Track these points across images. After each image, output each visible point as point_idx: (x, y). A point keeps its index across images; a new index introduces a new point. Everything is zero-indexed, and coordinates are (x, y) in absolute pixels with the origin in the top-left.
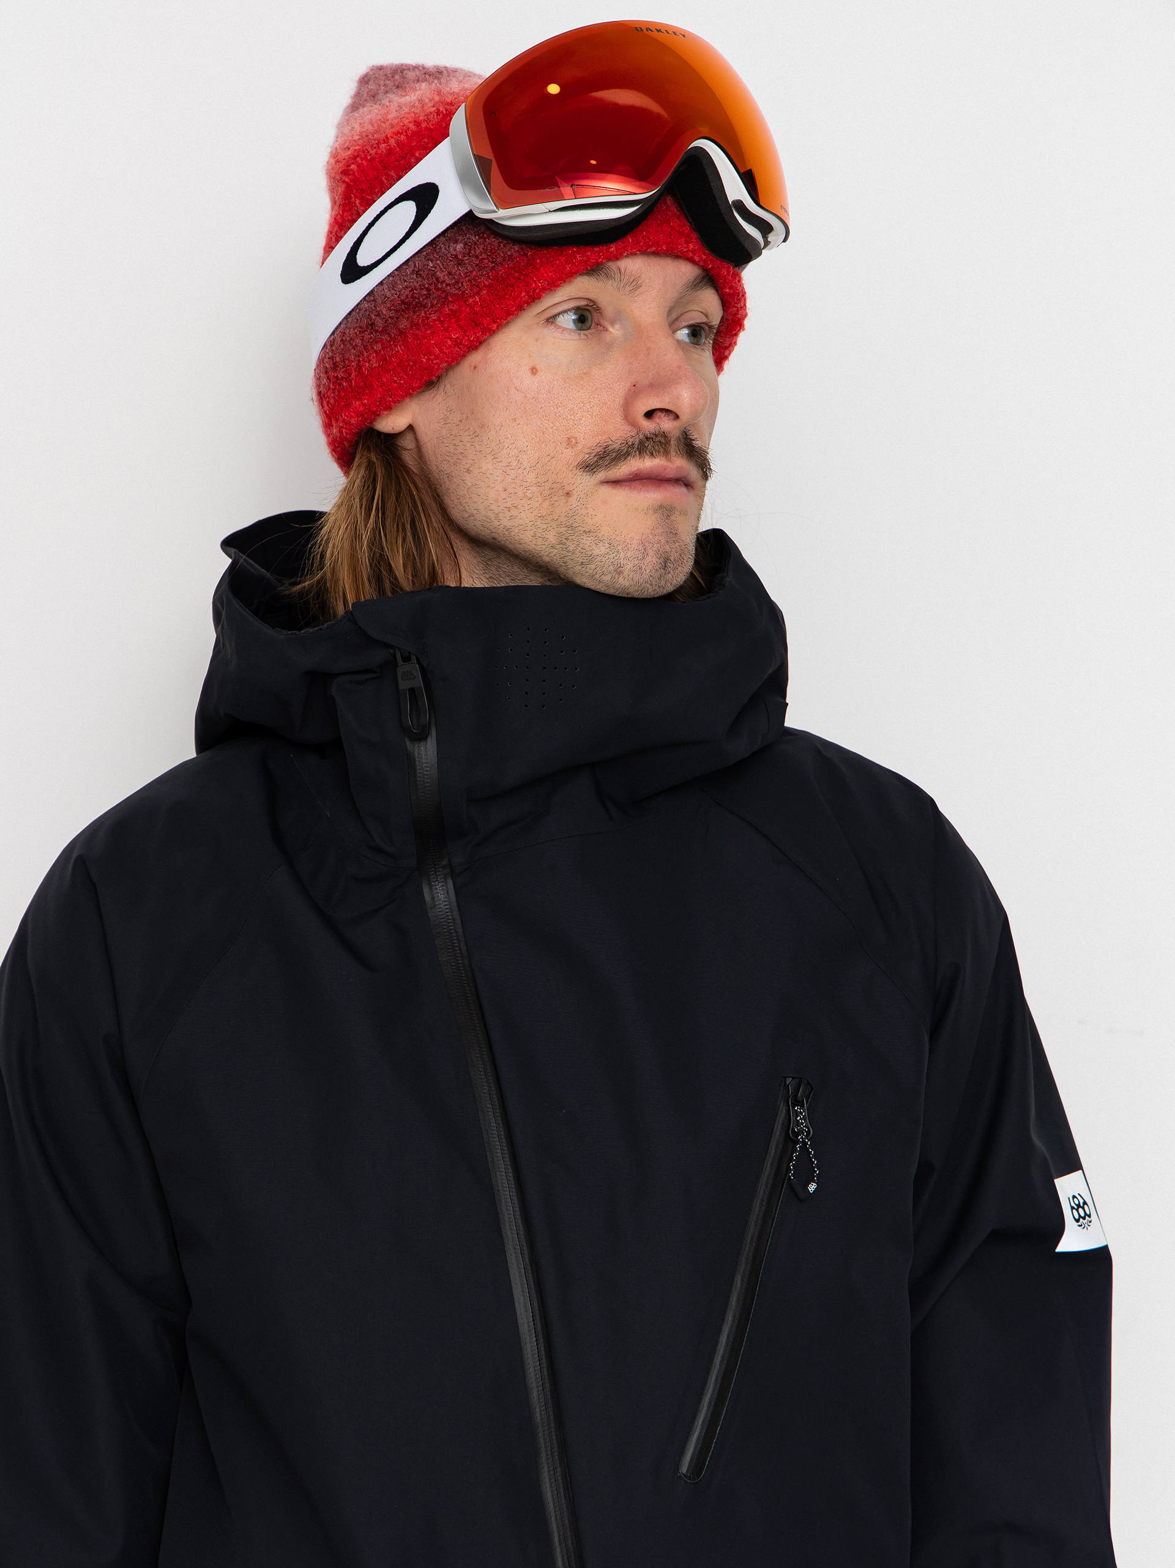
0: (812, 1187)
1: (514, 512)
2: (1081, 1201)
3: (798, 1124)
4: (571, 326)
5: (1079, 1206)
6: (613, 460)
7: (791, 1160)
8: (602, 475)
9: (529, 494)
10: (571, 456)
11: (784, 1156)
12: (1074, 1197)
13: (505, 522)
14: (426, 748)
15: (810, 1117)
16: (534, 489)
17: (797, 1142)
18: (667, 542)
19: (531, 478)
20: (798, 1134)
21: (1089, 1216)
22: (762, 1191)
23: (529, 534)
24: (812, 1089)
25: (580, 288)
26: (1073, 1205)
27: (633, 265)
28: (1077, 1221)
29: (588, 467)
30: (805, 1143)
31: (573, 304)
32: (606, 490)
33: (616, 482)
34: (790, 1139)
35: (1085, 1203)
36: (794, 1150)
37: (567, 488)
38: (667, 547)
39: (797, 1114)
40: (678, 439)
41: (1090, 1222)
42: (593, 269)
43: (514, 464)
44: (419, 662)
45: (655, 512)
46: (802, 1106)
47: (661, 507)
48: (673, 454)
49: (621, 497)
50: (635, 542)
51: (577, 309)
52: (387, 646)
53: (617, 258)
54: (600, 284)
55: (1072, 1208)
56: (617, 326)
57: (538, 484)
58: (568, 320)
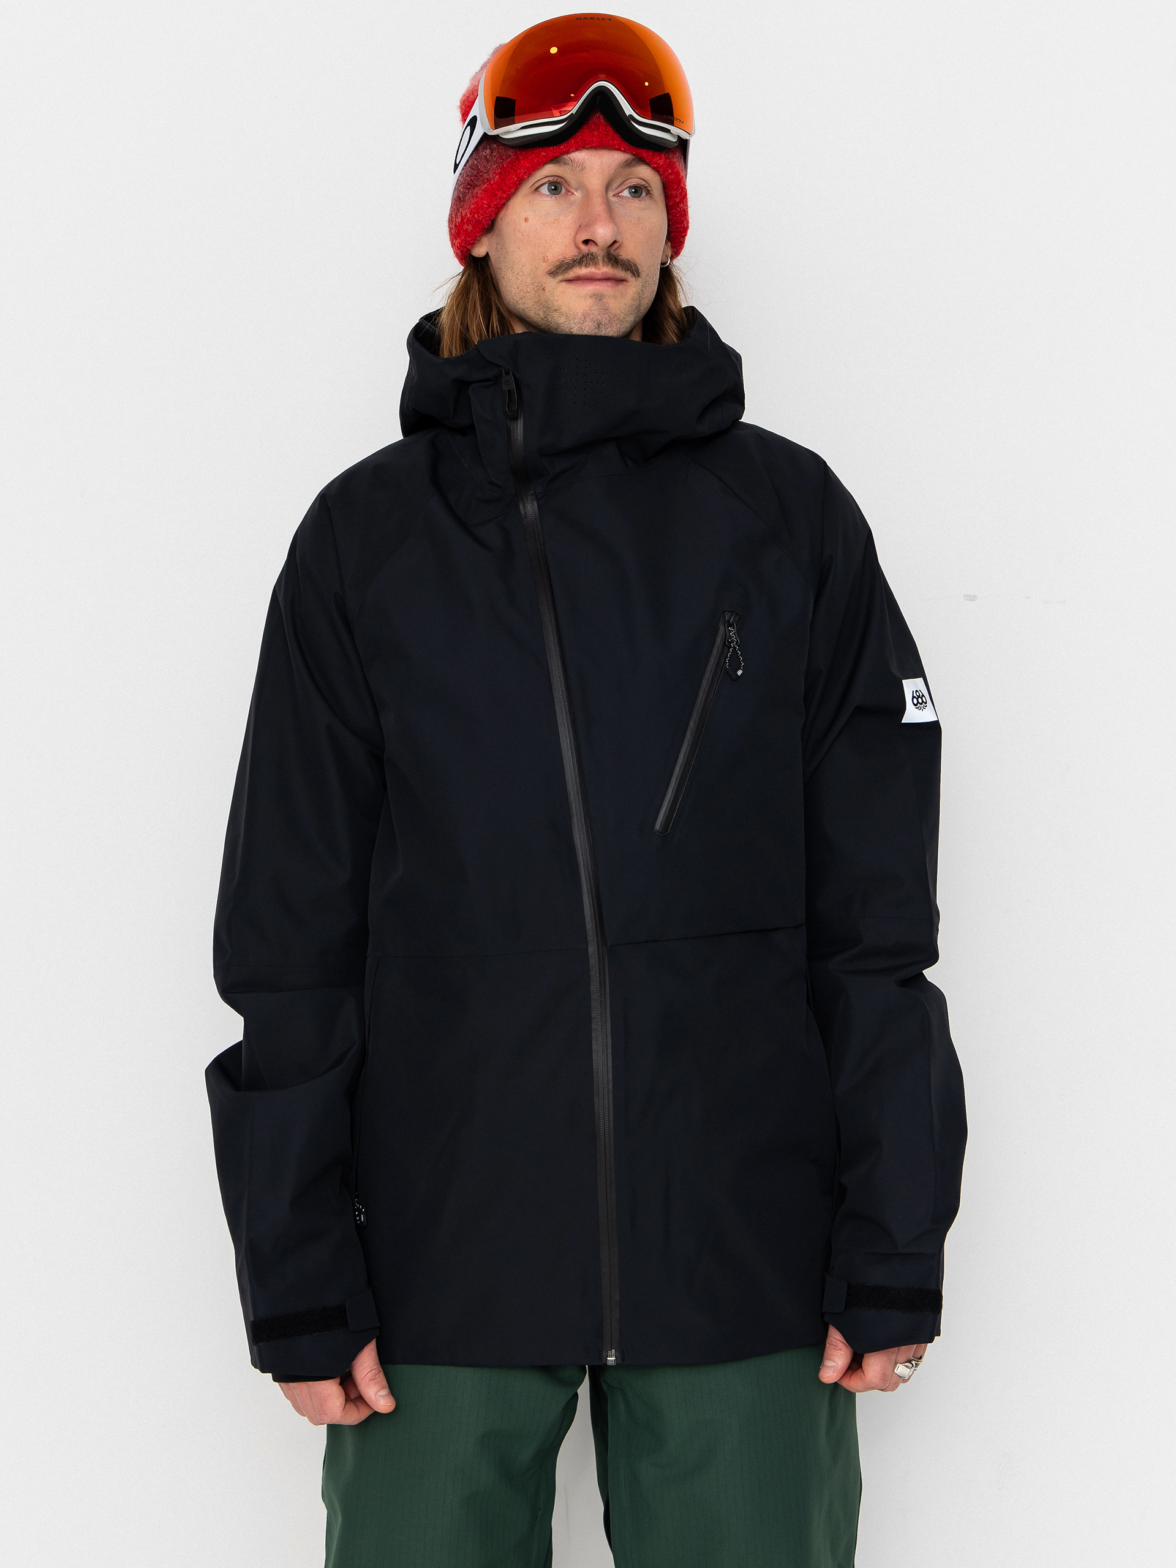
0: (740, 673)
1: (524, 300)
2: (921, 694)
3: (731, 637)
4: (548, 193)
5: (919, 696)
6: (565, 269)
7: (727, 657)
8: (560, 278)
9: (529, 290)
10: (545, 267)
11: (722, 655)
12: (917, 691)
13: (521, 306)
14: (517, 425)
15: (738, 633)
16: (531, 286)
17: (731, 647)
18: (599, 314)
19: (529, 280)
20: (731, 643)
21: (926, 703)
22: (708, 674)
23: (533, 312)
24: (740, 619)
25: (549, 170)
26: (915, 695)
27: (580, 156)
28: (915, 705)
29: (553, 273)
30: (735, 648)
31: (546, 180)
32: (564, 284)
33: (569, 281)
34: (726, 645)
35: (923, 696)
36: (729, 651)
37: (544, 286)
38: (599, 317)
39: (730, 631)
40: (604, 256)
41: (926, 706)
42: (554, 159)
43: (520, 273)
44: (514, 375)
45: (591, 297)
46: (733, 628)
47: (594, 294)
48: (601, 264)
49: (572, 290)
50: (580, 314)
51: (550, 183)
52: (498, 366)
53: (568, 152)
54: (562, 168)
55: (913, 697)
56: (579, 192)
57: (532, 284)
58: (545, 190)
